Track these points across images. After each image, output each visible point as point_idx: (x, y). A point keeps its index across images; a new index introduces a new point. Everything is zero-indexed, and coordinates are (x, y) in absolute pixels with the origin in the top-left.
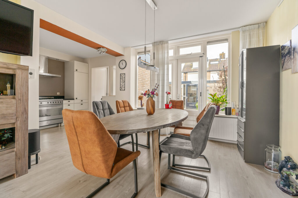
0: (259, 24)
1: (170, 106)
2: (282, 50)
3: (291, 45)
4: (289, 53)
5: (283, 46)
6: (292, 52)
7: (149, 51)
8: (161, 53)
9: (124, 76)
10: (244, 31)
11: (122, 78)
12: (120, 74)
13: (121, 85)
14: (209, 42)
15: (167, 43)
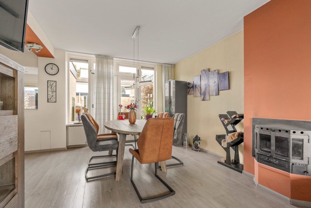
0: (171, 65)
1: (124, 117)
2: (188, 84)
3: (194, 84)
4: (193, 87)
5: (188, 83)
6: (194, 87)
7: (86, 61)
8: (106, 67)
9: (54, 84)
10: (165, 67)
11: (50, 86)
12: (48, 81)
13: (49, 95)
14: (143, 67)
15: (112, 59)
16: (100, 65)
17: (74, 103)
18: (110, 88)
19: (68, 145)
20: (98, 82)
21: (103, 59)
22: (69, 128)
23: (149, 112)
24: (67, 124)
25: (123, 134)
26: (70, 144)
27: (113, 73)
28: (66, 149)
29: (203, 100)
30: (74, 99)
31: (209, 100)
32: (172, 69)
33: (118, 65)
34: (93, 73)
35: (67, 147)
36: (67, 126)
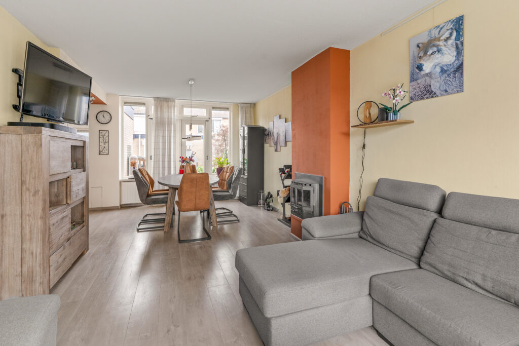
0: (251, 104)
3: (269, 130)
6: (270, 134)
7: (144, 104)
8: (166, 111)
9: (107, 134)
10: (242, 107)
11: (102, 137)
12: (99, 131)
13: (100, 147)
14: (214, 108)
15: (174, 101)
16: (159, 110)
17: (129, 154)
18: (170, 137)
19: (121, 204)
20: (157, 130)
21: (162, 102)
22: (123, 183)
23: (222, 164)
24: (120, 178)
25: (172, 188)
26: (124, 202)
27: (174, 118)
28: (120, 208)
29: (276, 151)
30: (129, 148)
31: (280, 151)
32: (252, 110)
33: (183, 107)
34: (152, 119)
35: (121, 205)
36: (120, 182)
